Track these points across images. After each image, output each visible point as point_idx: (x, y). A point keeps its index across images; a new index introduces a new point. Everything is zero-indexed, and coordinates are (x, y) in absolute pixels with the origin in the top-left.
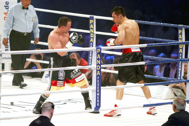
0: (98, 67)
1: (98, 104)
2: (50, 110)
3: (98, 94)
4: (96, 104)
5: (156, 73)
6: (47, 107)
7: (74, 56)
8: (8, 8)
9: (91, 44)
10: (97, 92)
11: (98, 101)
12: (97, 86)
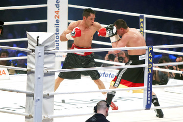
0: (150, 66)
3: (149, 92)
4: (147, 102)
6: (102, 106)
7: (123, 55)
8: (59, 7)
10: (148, 90)
11: (149, 99)
12: (148, 84)
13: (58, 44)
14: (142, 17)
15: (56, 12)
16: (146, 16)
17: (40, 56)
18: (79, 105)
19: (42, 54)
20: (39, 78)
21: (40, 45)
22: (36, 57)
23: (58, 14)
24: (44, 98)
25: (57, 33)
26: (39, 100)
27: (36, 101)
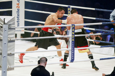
0: (73, 36)
1: (73, 58)
2: (45, 62)
8: (19, 1)
10: (72, 51)
11: (73, 56)
12: (72, 48)
13: (19, 23)
14: (69, 7)
15: (17, 4)
16: (71, 6)
17: (6, 30)
19: (7, 29)
20: (5, 44)
21: (6, 24)
22: (3, 31)
23: (18, 5)
24: (8, 55)
25: (18, 17)
26: (5, 57)
27: (3, 58)
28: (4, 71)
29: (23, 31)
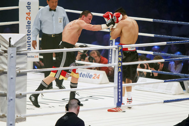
0: (120, 64)
2: (76, 107)
3: (120, 90)
4: (118, 100)
5: (170, 69)
6: (73, 104)
7: (95, 54)
8: (30, 9)
9: (111, 42)
11: (120, 97)
12: (118, 82)
13: (30, 44)
15: (27, 13)
17: (12, 57)
18: (51, 105)
19: (14, 55)
20: (12, 78)
21: (13, 46)
22: (9, 58)
23: (29, 15)
24: (16, 97)
25: (29, 34)
26: (11, 100)
27: (9, 101)
28: (11, 123)
29: (37, 57)
